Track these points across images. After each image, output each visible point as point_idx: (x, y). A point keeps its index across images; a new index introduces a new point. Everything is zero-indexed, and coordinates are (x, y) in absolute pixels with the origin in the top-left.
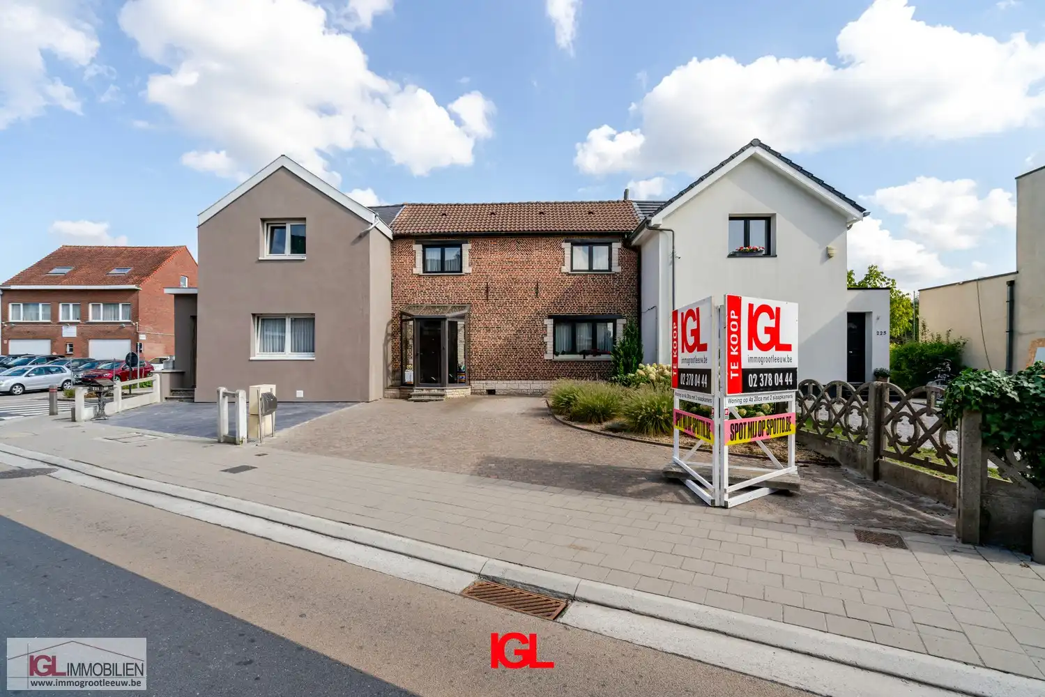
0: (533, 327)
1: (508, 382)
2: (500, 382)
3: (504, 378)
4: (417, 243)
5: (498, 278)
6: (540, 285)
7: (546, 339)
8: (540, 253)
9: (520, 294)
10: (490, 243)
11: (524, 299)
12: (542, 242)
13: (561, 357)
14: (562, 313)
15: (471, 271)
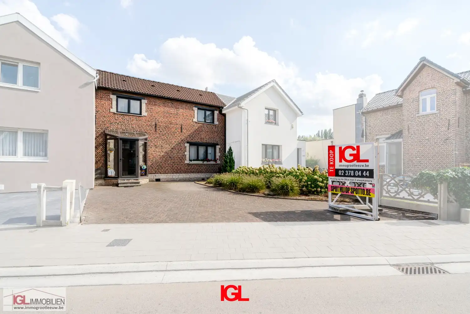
0: (179, 147)
1: (167, 174)
2: (162, 175)
3: (165, 173)
4: (113, 94)
5: (161, 120)
6: (183, 127)
7: (186, 153)
8: (182, 111)
9: (173, 130)
10: (158, 101)
11: (175, 133)
12: (184, 105)
13: (193, 162)
14: (193, 141)
15: (147, 115)
